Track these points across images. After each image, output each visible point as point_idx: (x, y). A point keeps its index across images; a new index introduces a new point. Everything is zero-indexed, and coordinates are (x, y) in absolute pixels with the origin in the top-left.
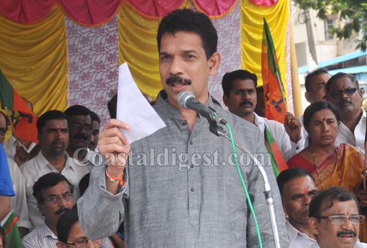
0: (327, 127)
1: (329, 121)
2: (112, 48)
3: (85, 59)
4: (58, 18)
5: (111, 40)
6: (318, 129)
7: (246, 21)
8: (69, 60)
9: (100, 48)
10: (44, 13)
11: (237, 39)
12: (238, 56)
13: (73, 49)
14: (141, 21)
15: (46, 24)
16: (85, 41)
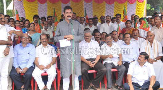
0: (129, 25)
1: (129, 24)
2: (113, 8)
3: (108, 10)
4: (104, 3)
5: (113, 7)
6: (127, 25)
7: (137, 5)
8: (106, 10)
9: (111, 8)
10: (102, 2)
11: (135, 8)
12: (135, 11)
13: (106, 8)
14: (118, 4)
15: (102, 4)
16: (108, 7)
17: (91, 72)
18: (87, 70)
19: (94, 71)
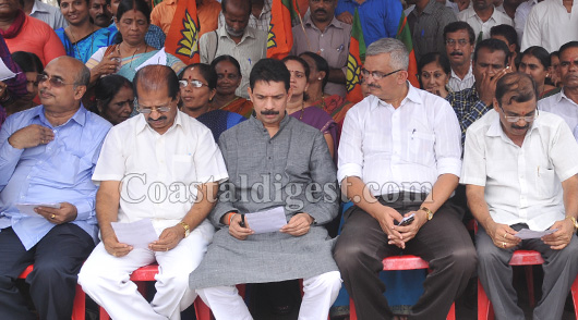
17: (401, 268)
18: (374, 256)
19: (413, 263)
